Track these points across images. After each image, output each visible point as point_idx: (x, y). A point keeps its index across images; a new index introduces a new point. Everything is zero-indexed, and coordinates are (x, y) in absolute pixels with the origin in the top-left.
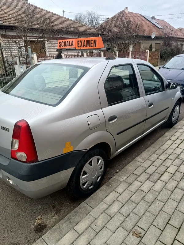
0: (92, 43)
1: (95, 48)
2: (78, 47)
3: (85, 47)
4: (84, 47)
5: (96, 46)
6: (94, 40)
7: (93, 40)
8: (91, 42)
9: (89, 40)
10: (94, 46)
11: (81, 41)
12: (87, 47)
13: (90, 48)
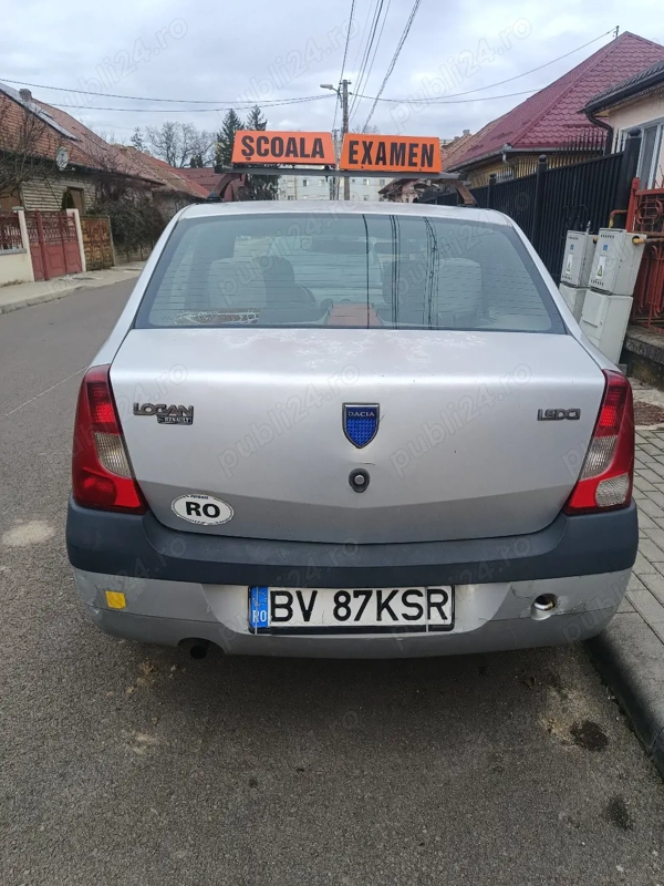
0: (413, 155)
1: (426, 169)
2: (352, 161)
3: (385, 163)
4: (377, 163)
5: (430, 165)
6: (425, 146)
7: (420, 146)
8: (411, 150)
9: (403, 145)
10: (423, 165)
11: (364, 143)
12: (392, 164)
13: (407, 168)
